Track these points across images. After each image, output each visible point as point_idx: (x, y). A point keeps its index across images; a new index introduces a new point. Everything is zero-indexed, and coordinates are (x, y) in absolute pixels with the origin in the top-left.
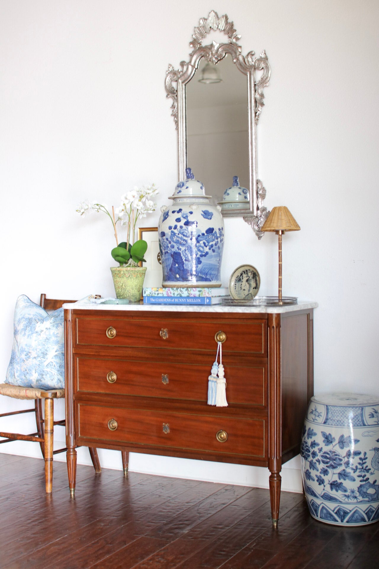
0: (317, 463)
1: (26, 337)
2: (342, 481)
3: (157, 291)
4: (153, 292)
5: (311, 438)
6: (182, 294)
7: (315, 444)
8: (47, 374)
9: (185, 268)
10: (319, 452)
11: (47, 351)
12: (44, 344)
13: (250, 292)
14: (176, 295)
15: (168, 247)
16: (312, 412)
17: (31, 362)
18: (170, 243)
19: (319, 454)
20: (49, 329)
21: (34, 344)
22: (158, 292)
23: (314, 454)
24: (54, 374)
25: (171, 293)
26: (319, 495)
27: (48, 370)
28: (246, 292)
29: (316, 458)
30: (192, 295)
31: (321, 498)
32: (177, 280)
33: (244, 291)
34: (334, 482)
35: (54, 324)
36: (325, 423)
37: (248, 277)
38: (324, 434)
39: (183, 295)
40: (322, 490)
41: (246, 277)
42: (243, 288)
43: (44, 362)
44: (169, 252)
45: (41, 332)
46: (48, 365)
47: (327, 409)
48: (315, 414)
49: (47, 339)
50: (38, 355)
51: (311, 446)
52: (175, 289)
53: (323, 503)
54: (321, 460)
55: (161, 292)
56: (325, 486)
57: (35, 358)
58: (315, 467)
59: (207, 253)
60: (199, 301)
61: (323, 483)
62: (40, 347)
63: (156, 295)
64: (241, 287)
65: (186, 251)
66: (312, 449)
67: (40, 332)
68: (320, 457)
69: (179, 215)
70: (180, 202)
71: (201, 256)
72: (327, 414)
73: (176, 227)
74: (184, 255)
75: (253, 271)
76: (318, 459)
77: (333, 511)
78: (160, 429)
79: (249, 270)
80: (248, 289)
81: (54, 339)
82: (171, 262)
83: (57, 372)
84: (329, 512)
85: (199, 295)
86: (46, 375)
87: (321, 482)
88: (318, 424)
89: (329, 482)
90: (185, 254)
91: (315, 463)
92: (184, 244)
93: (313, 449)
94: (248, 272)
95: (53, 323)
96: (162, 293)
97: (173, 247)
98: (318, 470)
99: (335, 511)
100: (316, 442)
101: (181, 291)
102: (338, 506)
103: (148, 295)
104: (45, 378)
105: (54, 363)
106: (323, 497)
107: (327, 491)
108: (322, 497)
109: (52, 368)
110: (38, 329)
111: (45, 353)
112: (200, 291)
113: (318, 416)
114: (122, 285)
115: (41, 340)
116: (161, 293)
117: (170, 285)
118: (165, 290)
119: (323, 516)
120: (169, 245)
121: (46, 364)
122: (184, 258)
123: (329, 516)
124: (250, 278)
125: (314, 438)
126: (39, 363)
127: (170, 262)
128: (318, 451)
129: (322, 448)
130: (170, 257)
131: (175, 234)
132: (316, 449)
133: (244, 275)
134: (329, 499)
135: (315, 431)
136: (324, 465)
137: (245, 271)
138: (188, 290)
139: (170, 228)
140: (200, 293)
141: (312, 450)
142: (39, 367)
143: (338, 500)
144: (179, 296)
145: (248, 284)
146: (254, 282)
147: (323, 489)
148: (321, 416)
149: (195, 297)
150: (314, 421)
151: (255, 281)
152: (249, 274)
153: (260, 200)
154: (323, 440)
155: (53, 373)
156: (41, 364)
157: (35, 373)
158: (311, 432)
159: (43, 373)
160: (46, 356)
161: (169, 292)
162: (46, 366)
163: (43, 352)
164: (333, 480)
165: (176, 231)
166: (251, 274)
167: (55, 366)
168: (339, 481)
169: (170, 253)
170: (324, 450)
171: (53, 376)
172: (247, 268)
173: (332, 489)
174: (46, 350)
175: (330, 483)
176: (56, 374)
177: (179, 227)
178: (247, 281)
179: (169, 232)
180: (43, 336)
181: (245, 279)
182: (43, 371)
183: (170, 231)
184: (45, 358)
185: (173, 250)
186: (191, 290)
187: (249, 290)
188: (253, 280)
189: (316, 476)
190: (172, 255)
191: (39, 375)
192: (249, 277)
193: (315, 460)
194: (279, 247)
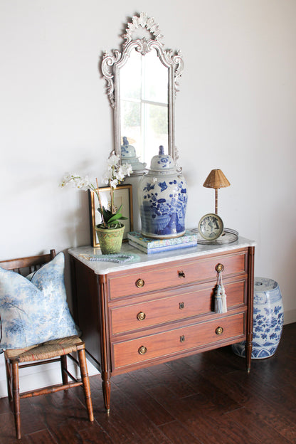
0: (263, 327)
1: (36, 304)
4: (155, 245)
5: (256, 314)
6: (177, 242)
8: (61, 329)
9: (179, 223)
10: (264, 321)
12: (55, 306)
13: (213, 232)
14: (173, 244)
15: (168, 210)
17: (48, 324)
18: (170, 207)
20: (53, 292)
21: (46, 308)
22: (159, 244)
23: (260, 323)
24: (66, 327)
25: (169, 243)
26: (261, 344)
27: (61, 326)
28: (210, 232)
29: (262, 324)
30: (184, 241)
33: (208, 232)
36: (266, 303)
38: (266, 309)
40: (265, 341)
41: (208, 222)
42: (207, 229)
44: (168, 213)
47: (266, 294)
48: (257, 299)
49: (56, 300)
50: (53, 316)
51: (257, 318)
52: (172, 239)
53: (263, 348)
54: (266, 325)
55: (162, 243)
56: (267, 338)
57: (50, 320)
58: (261, 330)
62: (53, 309)
63: (158, 246)
64: (205, 229)
65: (181, 211)
67: (49, 297)
68: (266, 323)
72: (266, 297)
74: (179, 214)
75: (214, 217)
76: (264, 324)
77: (269, 350)
79: (211, 217)
80: (211, 230)
83: (67, 325)
84: (266, 352)
85: (190, 240)
87: (264, 337)
92: (180, 207)
93: (260, 320)
95: (54, 285)
98: (263, 331)
100: (261, 315)
101: (176, 240)
102: (272, 347)
103: (152, 248)
104: (58, 334)
105: (64, 319)
106: (265, 345)
107: (269, 341)
109: (64, 323)
110: (46, 295)
111: (57, 313)
112: (190, 238)
113: (260, 300)
114: (116, 242)
115: (51, 304)
116: (161, 245)
117: (168, 237)
118: (165, 241)
119: (261, 355)
120: (170, 209)
121: (59, 321)
122: (179, 217)
123: (265, 354)
124: (211, 222)
125: (258, 314)
126: (54, 323)
127: (168, 220)
129: (266, 317)
131: (175, 200)
132: (262, 319)
134: (268, 344)
136: (268, 327)
137: (208, 218)
138: (182, 239)
139: (171, 196)
141: (257, 321)
142: (54, 326)
143: (273, 343)
144: (175, 244)
145: (210, 226)
148: (263, 299)
150: (257, 303)
151: (215, 224)
152: (211, 219)
154: (266, 313)
156: (56, 323)
157: (51, 332)
158: (256, 310)
159: (57, 330)
160: (58, 315)
161: (167, 242)
164: (273, 333)
167: (65, 321)
168: (275, 333)
170: (267, 319)
171: (65, 329)
172: (209, 216)
173: (271, 338)
174: (58, 310)
175: (270, 336)
177: (178, 195)
178: (209, 224)
179: (170, 199)
180: (52, 299)
182: (58, 328)
184: (58, 317)
185: (172, 212)
189: (262, 334)
190: (170, 216)
193: (260, 326)
194: (216, 197)
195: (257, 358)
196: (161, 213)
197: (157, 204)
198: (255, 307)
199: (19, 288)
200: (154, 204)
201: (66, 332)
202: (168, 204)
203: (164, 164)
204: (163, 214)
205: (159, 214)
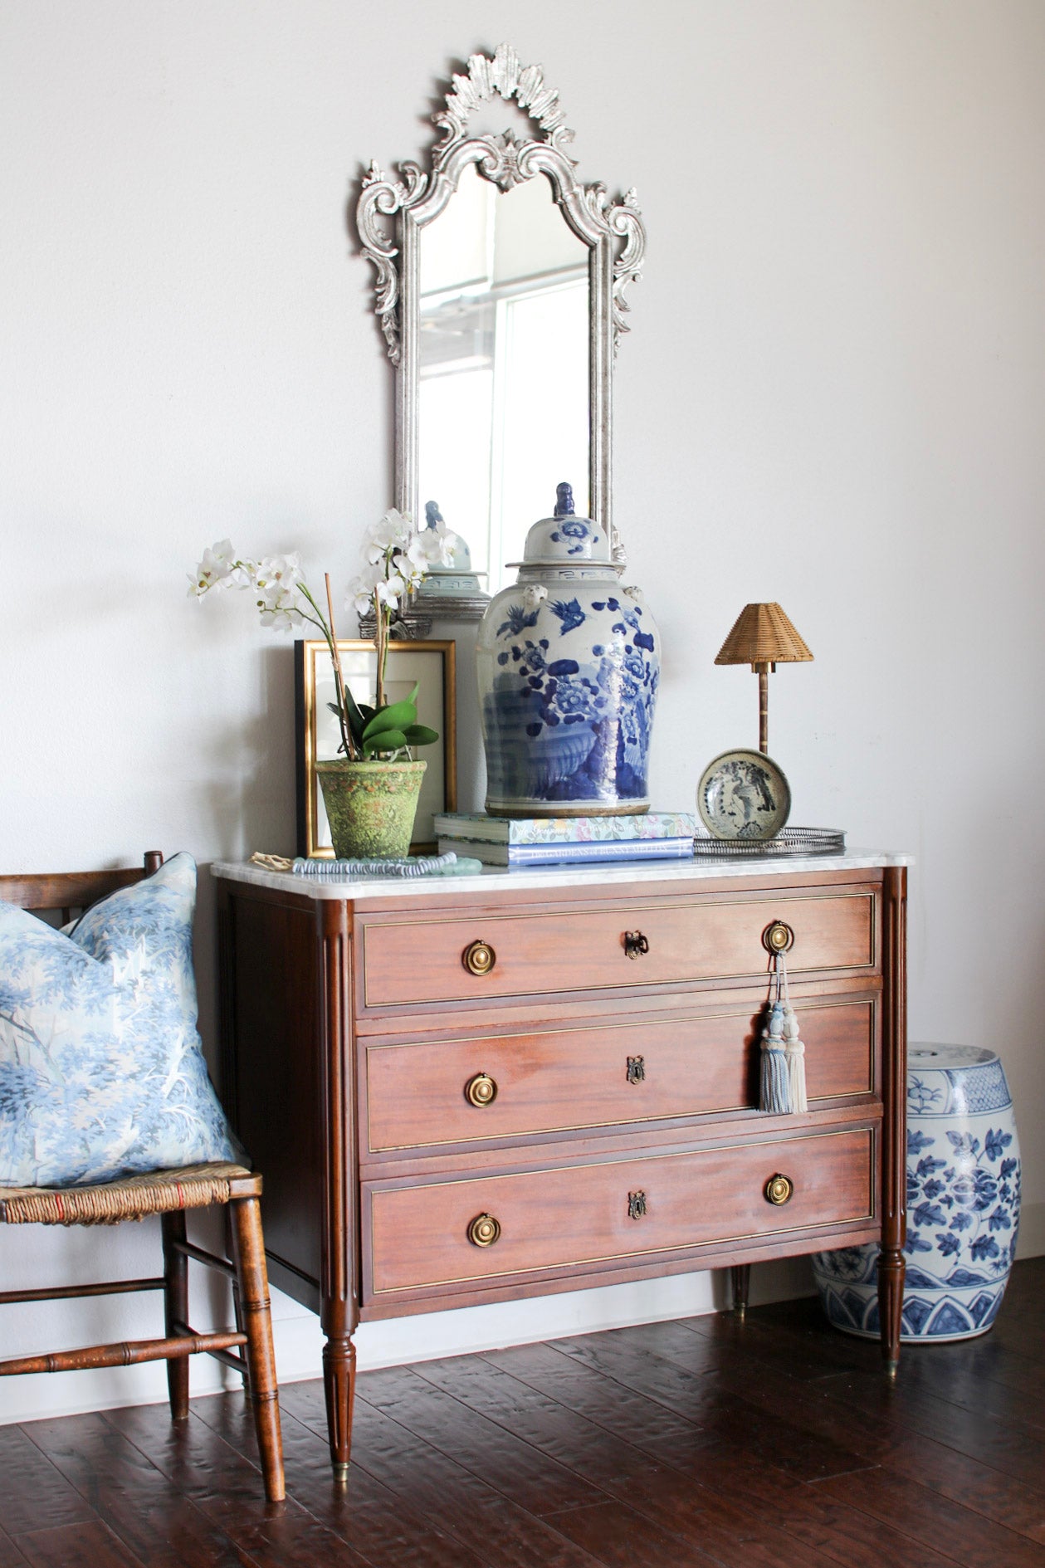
0: (944, 1207)
1: (80, 1010)
2: (993, 1233)
3: (551, 827)
4: (539, 831)
5: (917, 1152)
6: (619, 833)
7: (933, 1164)
8: (170, 1123)
9: (626, 761)
10: (948, 1181)
11: (164, 1048)
12: (153, 1026)
13: (751, 820)
14: (602, 839)
15: (586, 703)
17: (121, 1092)
18: (594, 691)
19: (948, 1185)
20: (150, 975)
21: (120, 1030)
22: (552, 831)
23: (932, 1188)
24: (190, 1120)
25: (589, 832)
26: (940, 1279)
27: (173, 1109)
28: (740, 820)
29: (941, 1195)
30: (646, 833)
31: (948, 1286)
33: (732, 818)
34: (981, 1239)
35: (156, 954)
36: (953, 1110)
37: (739, 782)
38: (953, 1137)
39: (621, 836)
40: (952, 1265)
41: (733, 781)
42: (728, 809)
43: (161, 1085)
44: (586, 717)
45: (134, 988)
46: (171, 1093)
47: (951, 1079)
48: (920, 1096)
49: (157, 1007)
50: (144, 1064)
51: (918, 1171)
52: (600, 820)
53: (947, 1296)
54: (954, 1197)
55: (563, 831)
56: (959, 1255)
57: (133, 1076)
58: (936, 1217)
60: (662, 849)
61: (955, 1249)
62: (144, 1038)
63: (548, 840)
64: (722, 808)
65: (632, 715)
66: (924, 1179)
67: (130, 987)
68: (953, 1190)
69: (615, 617)
70: (586, 577)
72: (954, 1089)
74: (627, 726)
75: (753, 765)
76: (946, 1196)
77: (968, 1307)
79: (742, 763)
80: (744, 811)
81: (170, 1005)
82: (589, 744)
83: (194, 1111)
84: (959, 1312)
85: (666, 833)
86: (167, 1127)
87: (949, 1246)
88: (934, 1116)
89: (971, 1242)
90: (629, 723)
91: (938, 1208)
92: (632, 697)
93: (929, 1176)
94: (738, 767)
95: (155, 951)
96: (566, 834)
97: (602, 703)
98: (943, 1223)
99: (971, 1308)
100: (935, 1158)
101: (617, 824)
102: (980, 1292)
103: (525, 842)
104: (159, 1140)
105: (187, 1086)
106: (951, 1282)
107: (965, 1266)
108: (948, 1282)
109: (183, 1101)
110: (120, 978)
111: (160, 1055)
112: (666, 823)
113: (932, 1099)
114: (394, 817)
115: (139, 1015)
116: (561, 834)
117: (585, 810)
118: (573, 824)
119: (940, 1325)
120: (591, 699)
121: (166, 1090)
122: (625, 736)
123: (954, 1321)
124: (745, 783)
125: (924, 1153)
126: (147, 1093)
127: (585, 743)
128: (943, 1179)
129: (953, 1169)
130: (589, 730)
132: (938, 1175)
134: (965, 1281)
135: (926, 1135)
136: (961, 1207)
137: (730, 765)
138: (636, 822)
139: (597, 651)
140: (668, 827)
142: (147, 1104)
143: (981, 1277)
144: (611, 838)
145: (741, 798)
146: (758, 793)
147: (954, 1262)
148: (940, 1096)
149: (654, 840)
150: (919, 1113)
151: (759, 789)
152: (742, 773)
154: (953, 1150)
155: (187, 1115)
156: (152, 1095)
157: (133, 1125)
158: (915, 1139)
159: (158, 1124)
160: (163, 1065)
161: (583, 828)
162: (168, 1098)
163: (156, 1053)
164: (980, 1235)
166: (747, 773)
167: (188, 1094)
168: (989, 1235)
169: (589, 721)
170: (957, 1173)
171: (187, 1126)
172: (737, 758)
173: (974, 1257)
174: (162, 1046)
175: (972, 1244)
176: (193, 1118)
177: (624, 650)
178: (736, 790)
179: (595, 662)
180: (142, 1000)
182: (160, 1116)
183: (599, 658)
184: (161, 1073)
185: (602, 712)
186: (642, 821)
187: (747, 815)
188: (754, 788)
189: (938, 1236)
190: (594, 727)
191: (141, 1134)
192: (742, 781)
193: (934, 1202)
194: (763, 706)
195: (924, 1338)
196: (561, 715)
197: (546, 679)
199: (21, 948)
200: (537, 682)
202: (586, 682)
203: (575, 541)
204: (569, 721)
205: (553, 721)
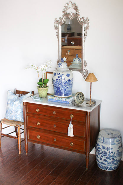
1: (11, 106)
2: (107, 159)
7: (100, 148)
9: (61, 92)
11: (18, 111)
12: (17, 109)
14: (58, 100)
16: (99, 138)
17: (13, 114)
20: (18, 104)
21: (14, 109)
22: (52, 98)
25: (56, 99)
29: (100, 152)
32: (58, 95)
34: (105, 159)
36: (103, 143)
38: (102, 146)
39: (60, 100)
40: (101, 161)
42: (79, 99)
47: (104, 139)
49: (18, 107)
50: (15, 112)
51: (98, 148)
52: (58, 98)
58: (99, 154)
59: (68, 87)
60: (65, 102)
61: (101, 159)
65: (61, 87)
69: (59, 76)
70: (59, 70)
71: (66, 88)
72: (104, 140)
73: (58, 79)
75: (82, 94)
78: (53, 140)
81: (20, 107)
82: (56, 89)
88: (101, 142)
89: (103, 159)
92: (61, 85)
96: (54, 99)
97: (57, 85)
98: (100, 156)
99: (105, 167)
103: (49, 99)
104: (17, 119)
105: (20, 115)
106: (101, 163)
110: (14, 104)
113: (101, 140)
114: (41, 93)
119: (101, 167)
121: (17, 115)
122: (61, 89)
123: (103, 168)
125: (99, 146)
131: (58, 81)
132: (100, 150)
133: (80, 95)
134: (103, 164)
135: (100, 144)
136: (102, 155)
140: (66, 100)
141: (99, 150)
142: (15, 116)
143: (106, 164)
146: (82, 98)
149: (64, 101)
153: (85, 67)
154: (102, 148)
165: (58, 80)
169: (56, 87)
170: (102, 150)
173: (104, 161)
179: (56, 80)
180: (16, 106)
181: (80, 96)
182: (17, 117)
184: (17, 113)
186: (63, 99)
187: (81, 100)
191: (15, 118)
194: (91, 86)
198: (98, 142)
201: (21, 120)
203: (59, 66)
